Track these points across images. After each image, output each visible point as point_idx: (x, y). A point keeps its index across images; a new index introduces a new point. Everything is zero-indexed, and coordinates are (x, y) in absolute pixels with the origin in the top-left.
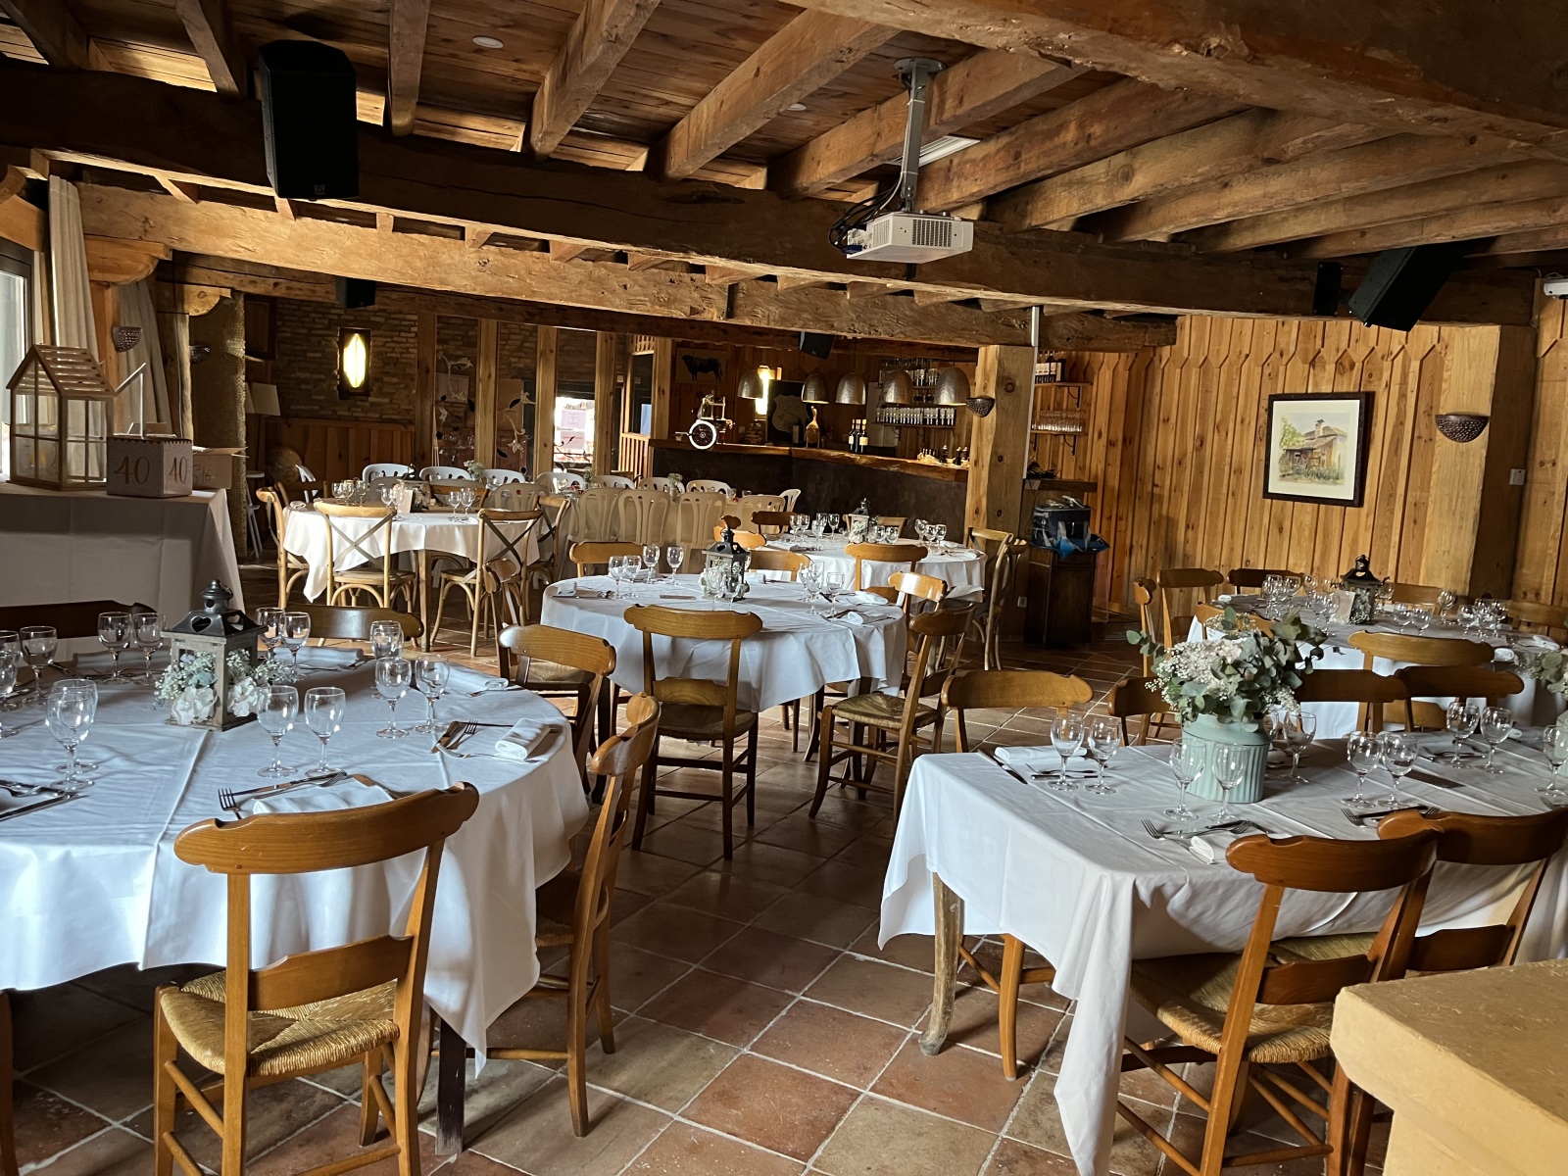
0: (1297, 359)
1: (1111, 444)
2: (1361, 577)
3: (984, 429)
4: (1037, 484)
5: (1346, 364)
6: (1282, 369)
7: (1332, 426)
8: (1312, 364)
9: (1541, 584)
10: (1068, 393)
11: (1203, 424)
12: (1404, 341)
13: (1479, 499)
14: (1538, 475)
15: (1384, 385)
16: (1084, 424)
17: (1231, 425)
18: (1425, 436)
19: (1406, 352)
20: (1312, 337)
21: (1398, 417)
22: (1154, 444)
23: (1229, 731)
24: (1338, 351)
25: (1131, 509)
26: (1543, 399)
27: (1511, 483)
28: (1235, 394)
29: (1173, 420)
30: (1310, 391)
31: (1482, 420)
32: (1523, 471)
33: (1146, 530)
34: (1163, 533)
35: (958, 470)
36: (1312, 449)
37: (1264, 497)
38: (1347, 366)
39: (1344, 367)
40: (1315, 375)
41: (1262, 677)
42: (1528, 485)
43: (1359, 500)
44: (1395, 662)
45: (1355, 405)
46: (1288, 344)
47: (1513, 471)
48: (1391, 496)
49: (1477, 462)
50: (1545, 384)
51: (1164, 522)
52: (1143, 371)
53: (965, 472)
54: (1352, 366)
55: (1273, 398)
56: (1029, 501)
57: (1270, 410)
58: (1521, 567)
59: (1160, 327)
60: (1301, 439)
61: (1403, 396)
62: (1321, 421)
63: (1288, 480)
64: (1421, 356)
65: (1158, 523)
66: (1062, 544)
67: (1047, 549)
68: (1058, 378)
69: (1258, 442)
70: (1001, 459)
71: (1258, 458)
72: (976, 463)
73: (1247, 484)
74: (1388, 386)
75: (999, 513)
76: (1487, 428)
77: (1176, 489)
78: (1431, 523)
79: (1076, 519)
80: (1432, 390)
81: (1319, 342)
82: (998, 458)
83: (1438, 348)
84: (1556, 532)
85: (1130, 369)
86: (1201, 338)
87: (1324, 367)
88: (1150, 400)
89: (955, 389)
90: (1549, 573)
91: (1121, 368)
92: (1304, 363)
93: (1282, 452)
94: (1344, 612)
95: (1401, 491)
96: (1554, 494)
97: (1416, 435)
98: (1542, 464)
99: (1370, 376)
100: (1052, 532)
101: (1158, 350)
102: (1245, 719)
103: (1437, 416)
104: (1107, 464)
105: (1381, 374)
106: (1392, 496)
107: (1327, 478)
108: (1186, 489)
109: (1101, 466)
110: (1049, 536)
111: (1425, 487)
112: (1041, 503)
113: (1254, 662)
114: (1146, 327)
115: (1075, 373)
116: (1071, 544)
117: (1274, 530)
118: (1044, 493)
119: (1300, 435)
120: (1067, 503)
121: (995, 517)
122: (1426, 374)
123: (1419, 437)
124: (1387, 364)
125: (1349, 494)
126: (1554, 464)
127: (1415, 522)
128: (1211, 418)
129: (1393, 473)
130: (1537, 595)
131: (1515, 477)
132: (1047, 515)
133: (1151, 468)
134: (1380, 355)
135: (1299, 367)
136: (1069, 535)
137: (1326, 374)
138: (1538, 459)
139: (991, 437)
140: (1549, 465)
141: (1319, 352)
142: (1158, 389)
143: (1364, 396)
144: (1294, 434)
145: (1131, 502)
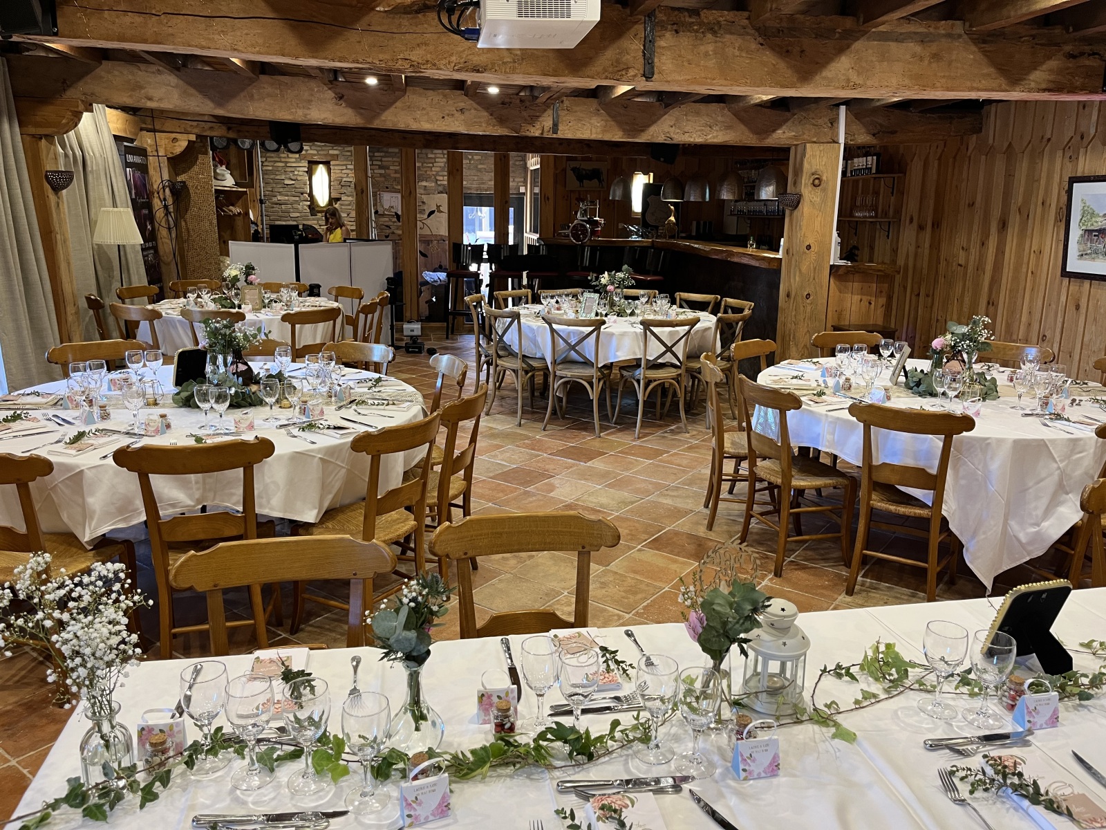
0: (1097, 142)
1: (921, 227)
3: (793, 219)
6: (1082, 151)
10: (885, 183)
17: (1033, 207)
29: (977, 205)
37: (1062, 276)
46: (1088, 128)
52: (951, 161)
55: (1074, 180)
57: (1070, 193)
59: (965, 117)
60: (1100, 219)
63: (1086, 259)
65: (960, 300)
68: (874, 171)
69: (1058, 223)
70: (809, 247)
72: (787, 252)
73: (1046, 264)
75: (808, 296)
77: (979, 269)
82: (806, 248)
85: (940, 158)
86: (1005, 125)
88: (958, 185)
91: (931, 159)
92: (1104, 144)
93: (1081, 232)
101: (965, 139)
104: (917, 248)
108: (988, 268)
114: (952, 118)
115: (890, 166)
117: (1071, 307)
119: (1098, 216)
121: (805, 300)
128: (1013, 202)
135: (1099, 148)
142: (964, 178)
144: (1093, 214)
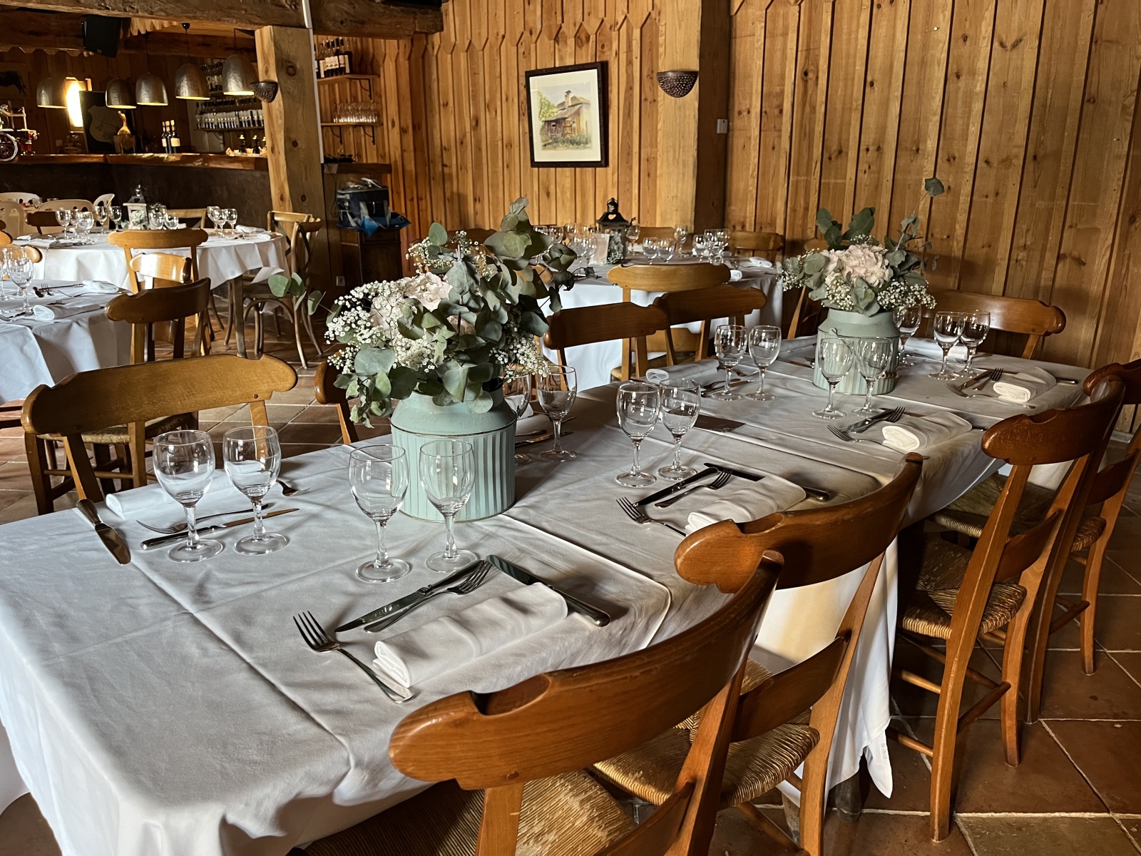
0: (544, 36)
1: (403, 131)
2: (613, 220)
3: (273, 113)
4: (335, 167)
5: (583, 37)
6: (533, 46)
7: (578, 96)
8: (556, 39)
9: (745, 217)
10: (361, 85)
11: (476, 105)
12: (626, 11)
13: (696, 147)
14: (738, 123)
15: (614, 54)
16: (378, 115)
17: (499, 103)
18: (650, 99)
19: (628, 20)
20: (553, 14)
21: (628, 83)
22: (438, 127)
23: (454, 415)
24: (575, 25)
25: (428, 188)
26: (737, 55)
27: (718, 132)
28: (498, 74)
29: (451, 104)
30: (557, 66)
31: (693, 75)
32: (726, 121)
33: (443, 207)
34: (456, 208)
35: (256, 158)
36: (565, 119)
37: (532, 166)
38: (584, 39)
39: (581, 40)
40: (559, 50)
41: (488, 326)
42: (731, 133)
43: (605, 162)
44: (649, 292)
45: (593, 73)
46: (535, 22)
47: (719, 120)
48: (628, 154)
49: (692, 114)
50: (738, 40)
51: (456, 198)
52: (420, 60)
53: (265, 160)
54: (588, 38)
55: (530, 74)
56: (331, 186)
57: (528, 87)
58: (730, 205)
59: (427, 13)
60: (555, 110)
61: (630, 63)
62: (568, 92)
63: (549, 149)
64: (640, 24)
65: (451, 200)
66: (366, 223)
67: (353, 229)
68: (348, 71)
69: (522, 117)
70: (295, 144)
71: (523, 131)
72: (273, 150)
73: (517, 156)
74: (617, 54)
75: (303, 198)
76: (697, 83)
77: (462, 167)
78: (661, 176)
79: (376, 200)
80: (652, 56)
81: (559, 18)
82: (292, 144)
83: (653, 15)
84: (753, 171)
85: (409, 59)
86: (463, 22)
87: (566, 42)
88: (430, 87)
89: (241, 76)
90: (750, 208)
91: (401, 59)
92: (550, 39)
93: (542, 124)
94: (601, 254)
95: (636, 149)
96: (750, 138)
97: (643, 98)
98: (740, 113)
99: (603, 46)
100: (355, 213)
101: (430, 37)
102: (470, 395)
103: (658, 74)
104: (403, 151)
105: (611, 43)
106: (630, 154)
107: (578, 143)
108: (470, 166)
109: (398, 153)
110: (353, 217)
111: (654, 144)
112: (343, 186)
113: (472, 304)
114: (415, 13)
115: (363, 66)
116: (374, 222)
117: (543, 195)
118: (344, 176)
119: (554, 107)
120: (365, 184)
121: (300, 201)
122: (646, 40)
123: (646, 99)
124: (615, 34)
125: (597, 157)
126: (749, 112)
127: (649, 175)
128: (482, 99)
129: (629, 134)
130: (743, 227)
131: (720, 127)
132: (348, 197)
133: (439, 149)
134: (609, 26)
135: (546, 42)
136: (370, 214)
137: (568, 49)
138: (736, 110)
139: (281, 122)
140: (745, 113)
141: (561, 28)
142: (435, 76)
143: (600, 65)
144: (549, 106)
145: (427, 183)
